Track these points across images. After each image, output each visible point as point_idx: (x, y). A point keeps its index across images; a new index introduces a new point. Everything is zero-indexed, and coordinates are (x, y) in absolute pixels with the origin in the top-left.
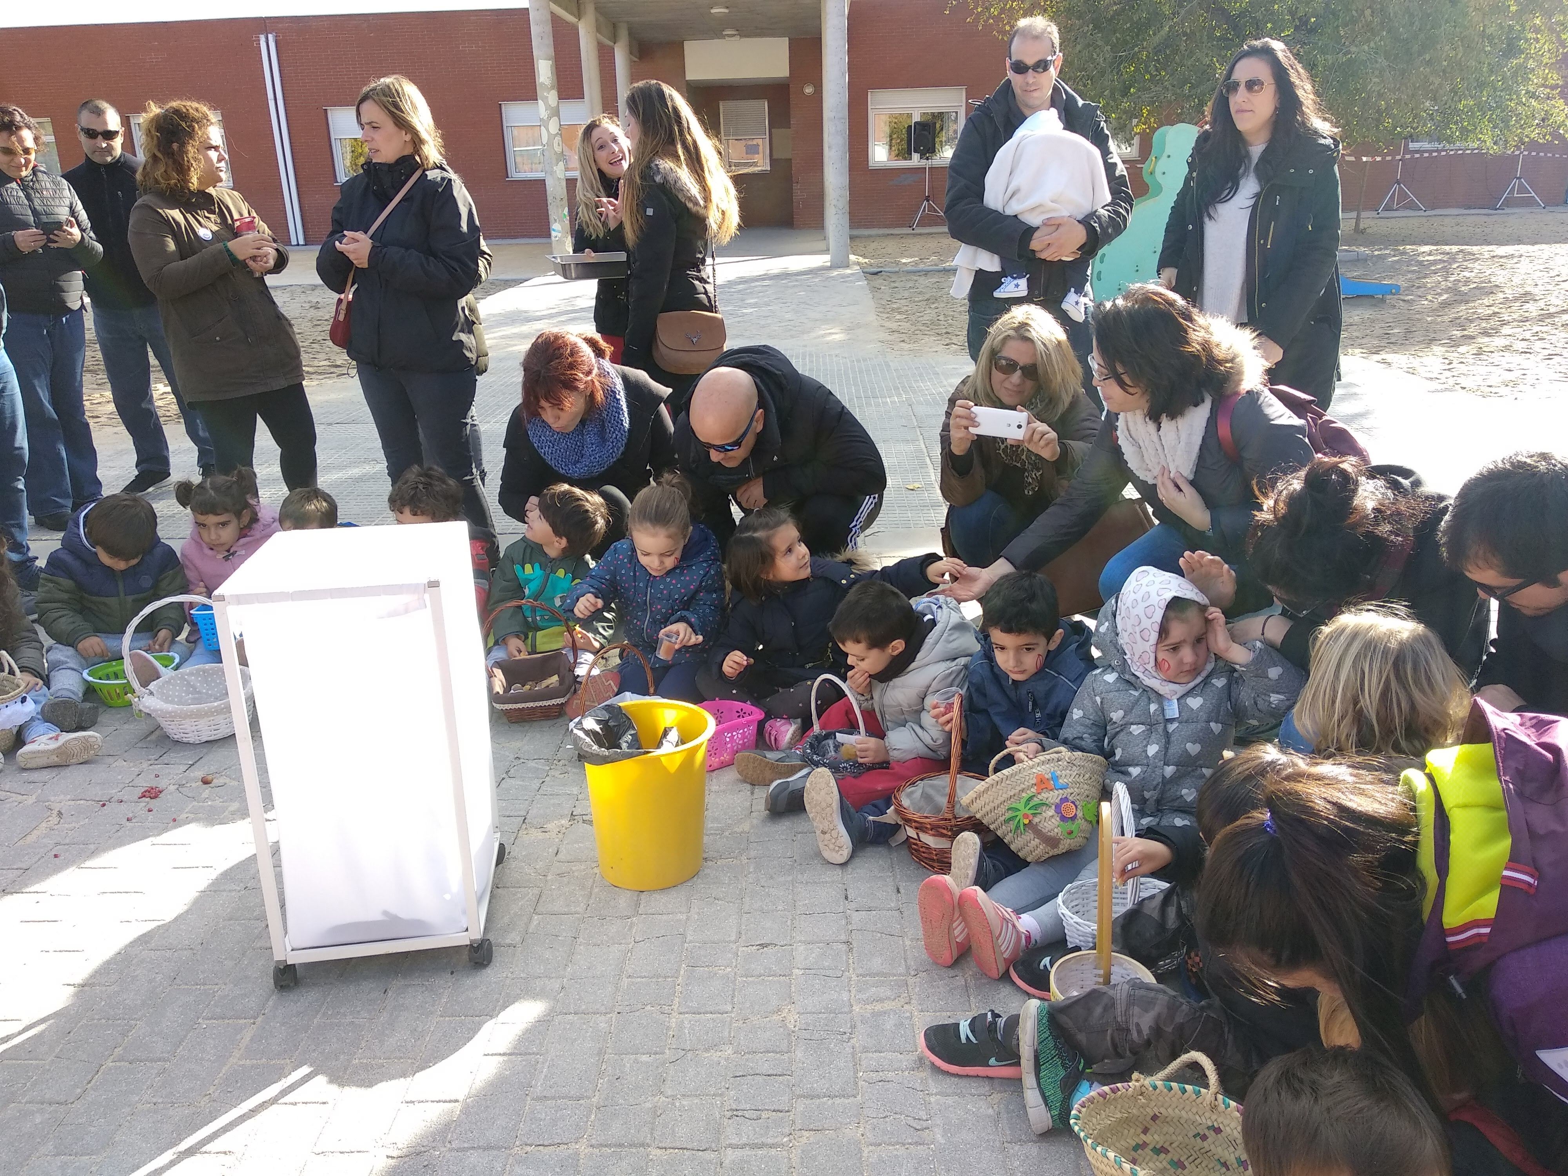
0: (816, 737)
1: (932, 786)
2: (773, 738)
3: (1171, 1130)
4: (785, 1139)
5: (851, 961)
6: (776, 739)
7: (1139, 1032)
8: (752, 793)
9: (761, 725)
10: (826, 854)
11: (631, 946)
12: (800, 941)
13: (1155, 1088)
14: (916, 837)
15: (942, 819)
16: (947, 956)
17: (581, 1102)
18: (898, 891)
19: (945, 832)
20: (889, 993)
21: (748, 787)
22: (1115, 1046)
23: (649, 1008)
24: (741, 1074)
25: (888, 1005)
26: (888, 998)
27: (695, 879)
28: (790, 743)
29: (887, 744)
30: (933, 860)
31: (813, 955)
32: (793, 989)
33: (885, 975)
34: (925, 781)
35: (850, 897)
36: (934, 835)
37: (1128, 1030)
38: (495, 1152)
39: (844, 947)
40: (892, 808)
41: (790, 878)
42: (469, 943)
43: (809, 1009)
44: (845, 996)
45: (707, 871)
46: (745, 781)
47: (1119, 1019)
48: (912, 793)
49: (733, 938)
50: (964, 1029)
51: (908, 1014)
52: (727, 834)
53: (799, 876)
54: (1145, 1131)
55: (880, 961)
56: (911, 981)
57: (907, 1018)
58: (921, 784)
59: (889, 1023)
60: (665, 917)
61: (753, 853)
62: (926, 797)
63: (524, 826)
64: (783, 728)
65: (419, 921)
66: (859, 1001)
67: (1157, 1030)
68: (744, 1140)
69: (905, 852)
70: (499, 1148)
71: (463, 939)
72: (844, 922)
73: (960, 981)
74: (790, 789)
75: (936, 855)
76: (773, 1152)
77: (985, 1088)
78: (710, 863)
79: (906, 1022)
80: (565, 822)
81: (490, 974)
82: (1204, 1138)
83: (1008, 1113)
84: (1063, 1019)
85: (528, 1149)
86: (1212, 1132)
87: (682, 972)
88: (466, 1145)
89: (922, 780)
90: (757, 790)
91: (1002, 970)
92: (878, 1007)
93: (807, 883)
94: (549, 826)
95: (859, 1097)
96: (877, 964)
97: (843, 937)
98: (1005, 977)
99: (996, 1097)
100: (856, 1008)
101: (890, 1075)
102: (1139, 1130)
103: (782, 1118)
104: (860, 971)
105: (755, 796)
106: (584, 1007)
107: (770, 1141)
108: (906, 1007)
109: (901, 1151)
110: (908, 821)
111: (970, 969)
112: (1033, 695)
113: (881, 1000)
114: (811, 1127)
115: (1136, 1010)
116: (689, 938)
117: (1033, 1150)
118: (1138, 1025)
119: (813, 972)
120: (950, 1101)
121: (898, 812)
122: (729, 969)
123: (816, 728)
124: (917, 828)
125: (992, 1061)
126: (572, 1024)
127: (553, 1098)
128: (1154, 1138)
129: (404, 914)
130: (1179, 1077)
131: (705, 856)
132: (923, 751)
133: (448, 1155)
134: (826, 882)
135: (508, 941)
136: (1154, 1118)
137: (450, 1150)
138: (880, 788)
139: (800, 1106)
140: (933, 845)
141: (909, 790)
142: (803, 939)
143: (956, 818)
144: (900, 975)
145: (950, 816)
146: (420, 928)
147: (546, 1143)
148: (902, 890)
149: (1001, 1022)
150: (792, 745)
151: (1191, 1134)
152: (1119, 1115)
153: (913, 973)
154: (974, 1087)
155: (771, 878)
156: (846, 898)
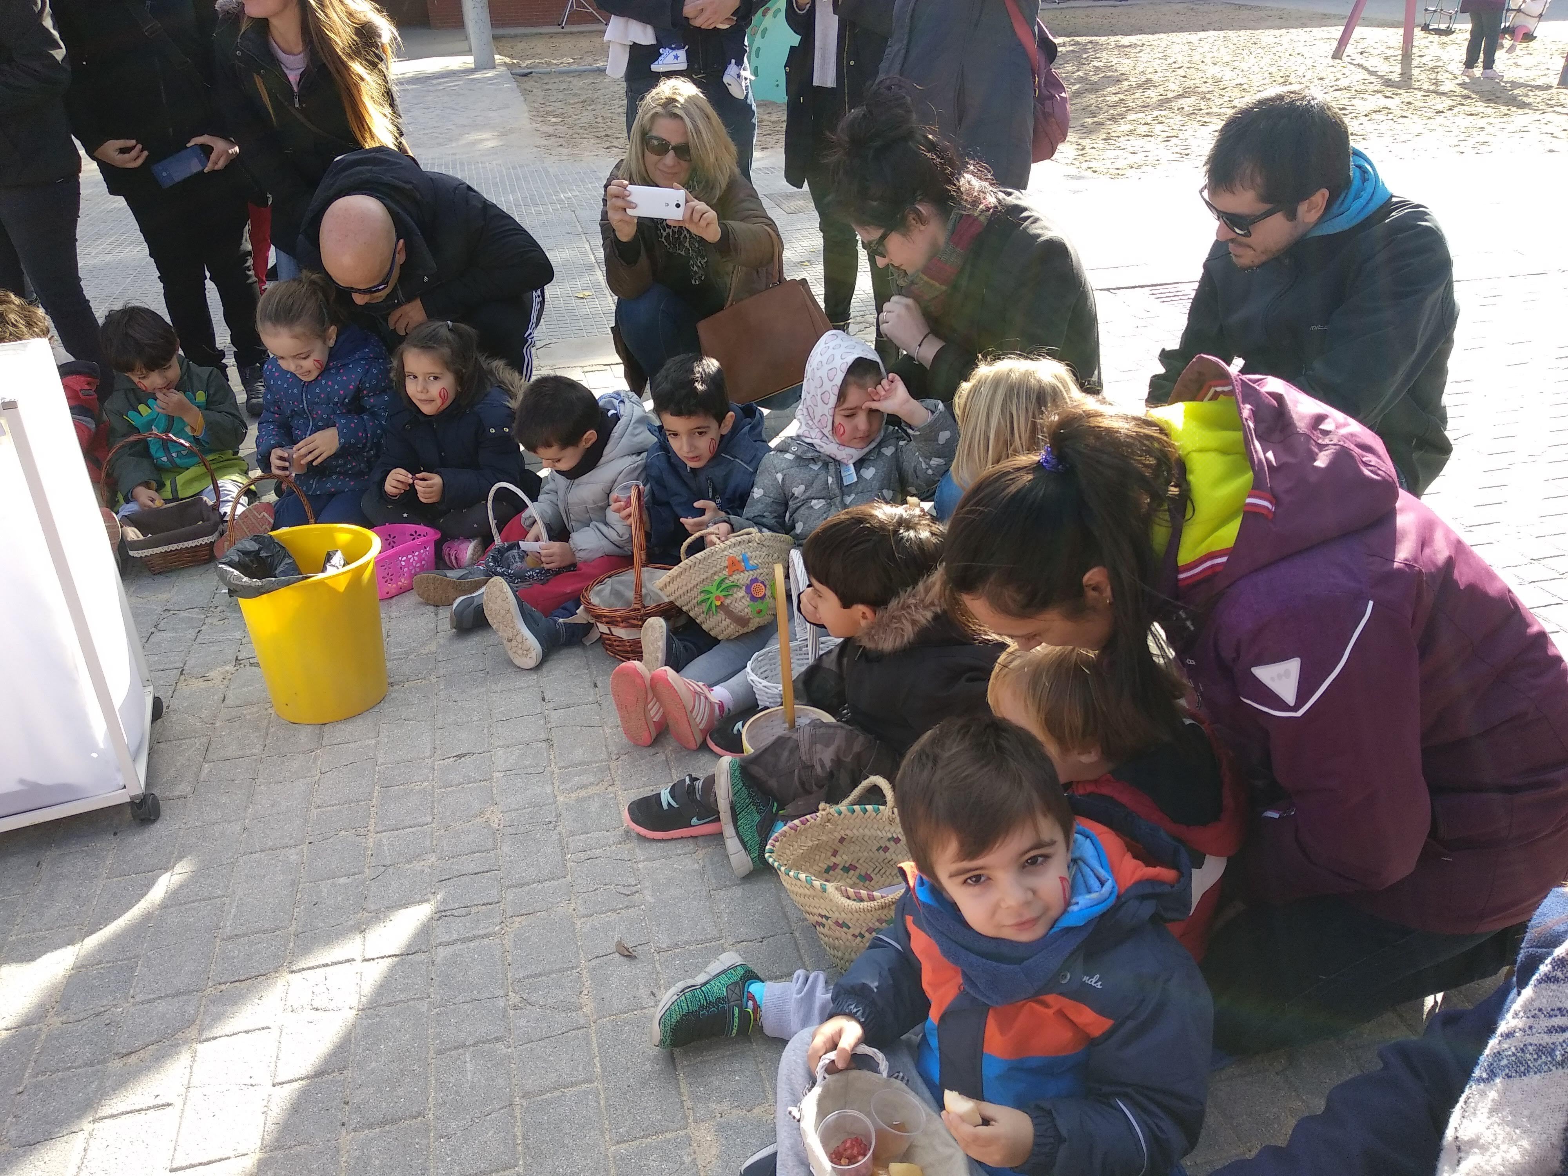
0: (499, 551)
1: (621, 582)
2: (453, 558)
3: (858, 848)
4: (497, 928)
5: (552, 757)
6: (456, 558)
7: (823, 766)
8: (436, 615)
9: (438, 546)
10: (517, 662)
11: (317, 778)
12: (499, 746)
13: (840, 813)
14: (608, 632)
15: (632, 611)
16: (646, 736)
17: (278, 933)
18: (596, 686)
19: (635, 622)
20: (592, 779)
21: (432, 608)
22: (802, 784)
23: (343, 833)
24: (447, 877)
25: (592, 791)
26: (592, 784)
27: (382, 704)
28: (472, 559)
29: (572, 546)
30: (627, 652)
31: (513, 757)
32: (495, 792)
33: (588, 764)
34: (614, 578)
35: (547, 698)
36: (625, 627)
37: (813, 766)
38: (185, 997)
39: (544, 745)
40: (582, 607)
41: (484, 689)
42: (129, 800)
43: (513, 806)
44: (548, 789)
45: (393, 695)
46: (427, 604)
47: (804, 758)
48: (600, 591)
49: (428, 754)
50: (665, 797)
51: (612, 795)
52: (412, 656)
53: (493, 686)
54: (835, 853)
55: (581, 751)
56: (613, 764)
57: (610, 798)
58: (609, 581)
59: (594, 807)
60: (352, 745)
61: (442, 672)
62: (616, 594)
63: (182, 678)
64: (462, 546)
65: (64, 785)
66: (563, 791)
67: (838, 762)
68: (455, 936)
69: (600, 650)
70: (189, 992)
71: (123, 797)
72: (542, 722)
73: (661, 757)
74: (475, 604)
75: (630, 646)
76: (485, 941)
77: (690, 846)
78: (396, 687)
80: (229, 668)
81: (159, 829)
82: (886, 849)
83: (712, 864)
84: (756, 770)
85: (223, 987)
86: (892, 843)
87: (376, 794)
88: (152, 996)
89: (610, 577)
90: (441, 610)
91: (699, 740)
92: (583, 793)
93: (501, 692)
94: (211, 674)
95: (569, 877)
96: (579, 754)
97: (543, 736)
98: (703, 747)
99: (701, 853)
100: (561, 798)
101: (598, 852)
102: (829, 854)
103: (493, 909)
104: (562, 764)
105: (440, 617)
106: (270, 844)
107: (481, 932)
108: (610, 789)
109: (614, 916)
110: (598, 617)
111: (670, 746)
112: (712, 481)
113: (585, 787)
114: (523, 912)
115: (819, 747)
116: (380, 761)
117: (738, 892)
118: (820, 760)
119: (514, 772)
120: (657, 864)
121: (588, 610)
122: (426, 784)
123: (498, 540)
124: (607, 623)
125: (694, 821)
126: (259, 862)
127: (244, 935)
128: (842, 859)
129: (45, 780)
130: (862, 801)
131: (391, 680)
132: (609, 548)
133: (132, 1010)
134: (522, 688)
135: (177, 793)
136: (842, 840)
137: (134, 1005)
138: (568, 591)
139: (510, 895)
140: (625, 637)
141: (597, 588)
142: (501, 743)
143: (645, 607)
144: (602, 761)
145: (639, 606)
146: (68, 792)
147: (242, 978)
148: (599, 685)
149: (699, 784)
150: (475, 561)
151: (874, 849)
152: (810, 844)
153: (614, 757)
154: (680, 848)
155: (464, 692)
156: (544, 700)
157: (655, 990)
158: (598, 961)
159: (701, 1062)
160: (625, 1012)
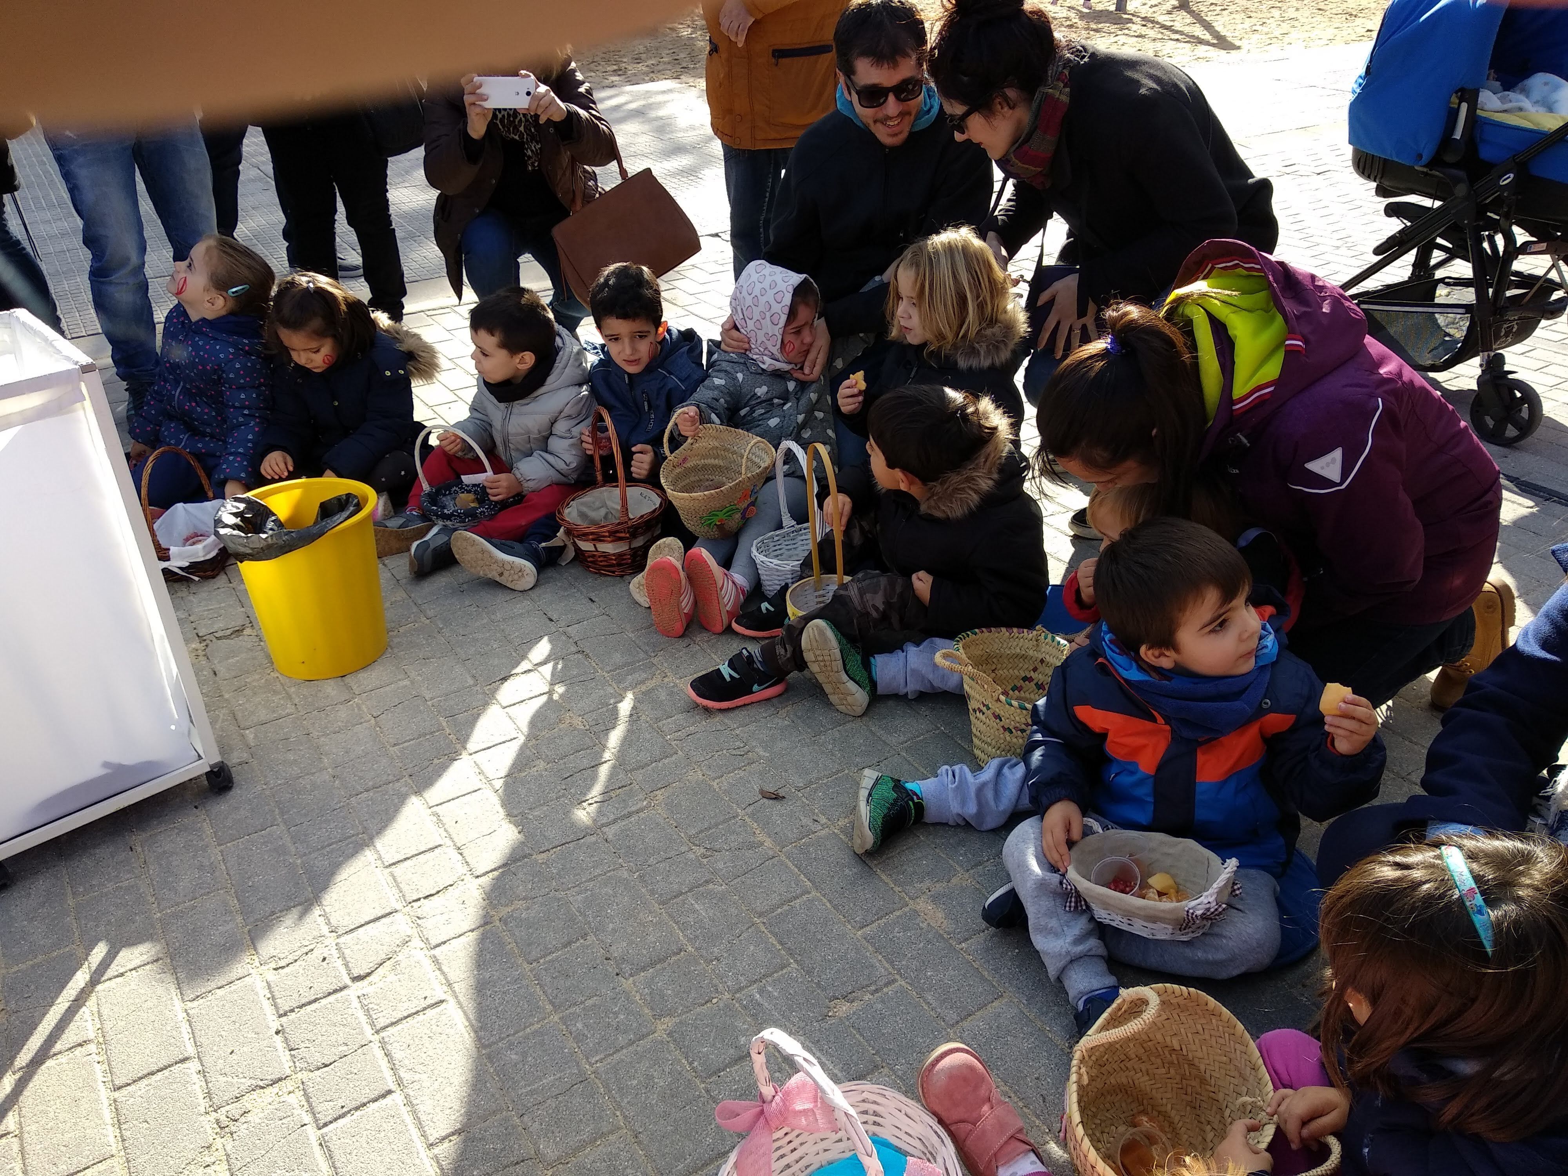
4: (645, 803)
5: (593, 665)
10: (514, 586)
11: (374, 721)
16: (674, 630)
17: (438, 851)
18: (592, 601)
19: (622, 535)
20: (644, 675)
23: (436, 761)
24: (568, 775)
25: (648, 685)
26: (647, 679)
27: (390, 650)
29: (519, 476)
31: (558, 670)
32: (560, 701)
33: (631, 664)
35: (553, 619)
39: (579, 656)
40: (562, 530)
41: (485, 621)
42: (209, 769)
43: (587, 710)
44: (609, 690)
45: (396, 640)
48: (570, 512)
49: (471, 682)
50: (726, 672)
51: (671, 685)
53: (493, 617)
55: (619, 656)
56: (655, 661)
57: (673, 687)
59: (662, 696)
60: (387, 688)
61: (430, 613)
66: (624, 689)
68: (612, 817)
69: (576, 571)
71: (202, 768)
72: (563, 638)
74: (432, 547)
76: (642, 815)
78: (393, 633)
79: (675, 690)
83: (800, 718)
87: (444, 724)
91: (725, 623)
92: (642, 688)
93: (505, 620)
95: (680, 753)
96: (618, 658)
97: (573, 649)
99: (783, 712)
101: (691, 729)
103: (631, 790)
104: (608, 668)
105: (391, 566)
106: (371, 783)
107: (634, 809)
108: (666, 680)
109: (742, 772)
111: (698, 637)
112: (647, 395)
113: (641, 683)
114: (659, 786)
116: (428, 696)
117: (835, 734)
120: (752, 727)
123: (426, 485)
124: (593, 540)
125: (759, 686)
126: (374, 799)
127: (407, 859)
132: (556, 477)
134: (522, 614)
135: (237, 760)
139: (639, 775)
141: (567, 510)
143: (630, 519)
144: (643, 660)
145: (624, 520)
146: (152, 769)
147: (432, 892)
148: (595, 599)
149: (756, 654)
153: (652, 655)
154: (762, 712)
155: (466, 626)
156: (551, 620)
157: (815, 818)
158: (752, 807)
159: (888, 858)
160: (801, 839)
